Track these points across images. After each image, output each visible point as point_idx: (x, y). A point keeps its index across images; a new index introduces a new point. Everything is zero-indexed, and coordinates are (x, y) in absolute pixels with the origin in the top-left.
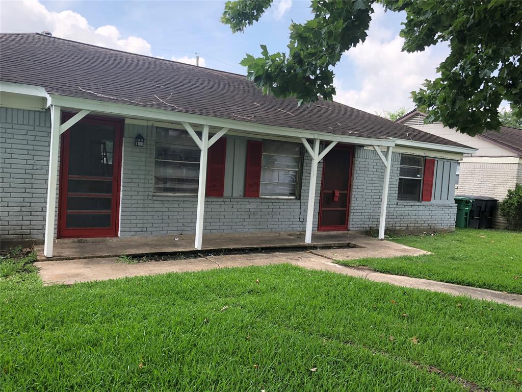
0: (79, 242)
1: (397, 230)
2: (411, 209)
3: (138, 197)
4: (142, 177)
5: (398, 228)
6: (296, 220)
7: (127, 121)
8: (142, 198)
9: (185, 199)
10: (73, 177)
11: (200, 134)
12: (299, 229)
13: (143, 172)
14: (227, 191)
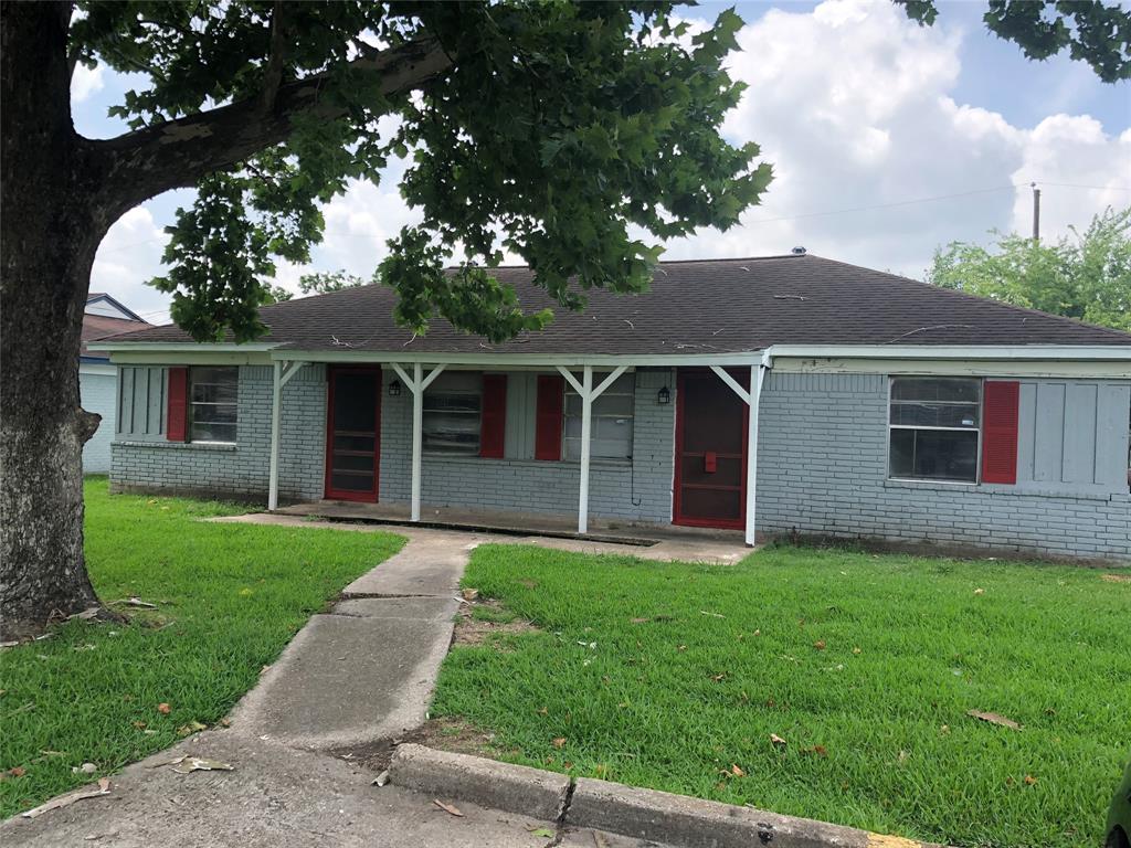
0: (340, 505)
1: (889, 543)
2: (936, 499)
3: (397, 456)
4: (401, 431)
5: (894, 539)
6: (626, 500)
7: (383, 367)
8: (400, 457)
9: (448, 460)
10: (338, 433)
11: (411, 375)
12: (631, 517)
13: (401, 426)
14: (509, 451)
